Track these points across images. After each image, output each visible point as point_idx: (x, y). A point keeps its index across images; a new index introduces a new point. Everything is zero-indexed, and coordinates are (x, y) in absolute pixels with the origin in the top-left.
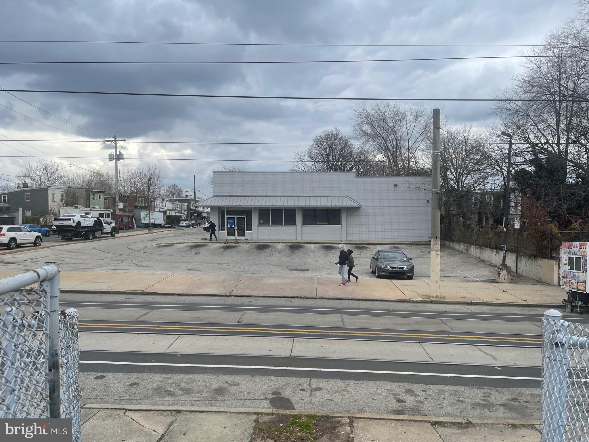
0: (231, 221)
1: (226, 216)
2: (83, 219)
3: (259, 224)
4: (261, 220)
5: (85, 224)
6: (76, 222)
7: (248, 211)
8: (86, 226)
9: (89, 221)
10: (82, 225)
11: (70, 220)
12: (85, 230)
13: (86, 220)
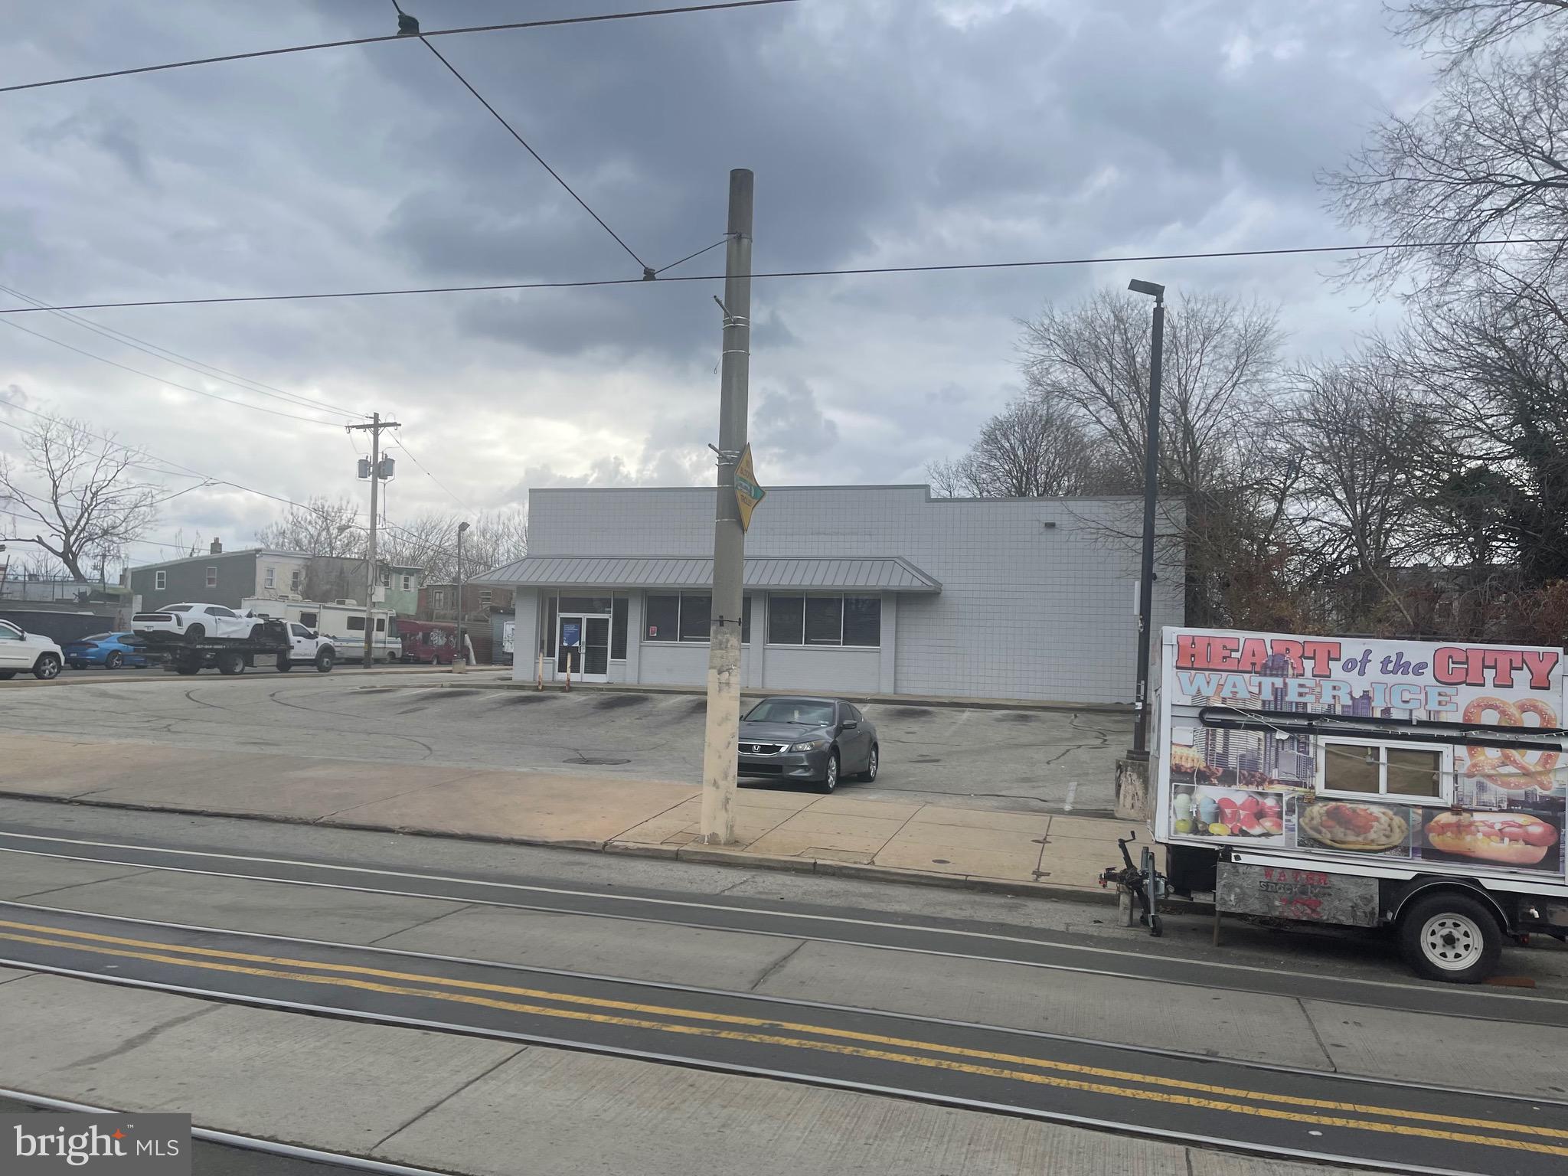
0: (571, 628)
1: (560, 615)
2: (213, 617)
3: (649, 638)
4: (654, 628)
5: (219, 632)
6: (186, 625)
7: (619, 601)
8: (225, 636)
9: (235, 624)
10: (207, 635)
11: (169, 619)
12: (216, 647)
13: (224, 622)
